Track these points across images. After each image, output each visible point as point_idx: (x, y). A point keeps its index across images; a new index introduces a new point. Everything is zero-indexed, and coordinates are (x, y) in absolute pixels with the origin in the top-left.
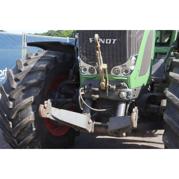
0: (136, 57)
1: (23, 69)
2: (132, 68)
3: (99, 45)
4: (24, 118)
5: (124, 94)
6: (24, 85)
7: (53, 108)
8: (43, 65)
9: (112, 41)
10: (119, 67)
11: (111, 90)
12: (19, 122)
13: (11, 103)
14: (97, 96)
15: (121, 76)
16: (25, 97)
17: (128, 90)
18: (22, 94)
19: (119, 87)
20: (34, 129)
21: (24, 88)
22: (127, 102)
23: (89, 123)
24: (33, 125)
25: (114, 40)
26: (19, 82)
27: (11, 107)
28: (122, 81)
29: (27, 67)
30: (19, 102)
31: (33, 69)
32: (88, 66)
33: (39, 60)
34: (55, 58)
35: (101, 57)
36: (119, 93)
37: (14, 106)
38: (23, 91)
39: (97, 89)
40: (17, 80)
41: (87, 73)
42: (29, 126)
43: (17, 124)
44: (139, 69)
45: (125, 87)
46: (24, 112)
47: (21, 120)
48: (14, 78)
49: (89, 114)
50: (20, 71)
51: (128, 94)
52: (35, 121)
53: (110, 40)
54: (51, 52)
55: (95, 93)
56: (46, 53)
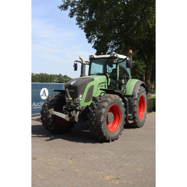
0: (82, 96)
1: (50, 99)
2: (80, 99)
3: (68, 92)
5: (78, 108)
6: (49, 105)
7: (54, 111)
8: (56, 98)
10: (76, 99)
11: (74, 106)
13: (45, 111)
14: (70, 109)
15: (77, 102)
17: (80, 107)
20: (51, 120)
21: (49, 106)
22: (80, 111)
23: (67, 117)
24: (51, 119)
25: (74, 90)
28: (78, 104)
29: (51, 99)
30: (47, 111)
31: (52, 99)
32: (68, 99)
33: (55, 97)
34: (61, 96)
35: (69, 96)
39: (70, 106)
40: (47, 103)
41: (68, 101)
43: (46, 118)
44: (84, 100)
45: (78, 106)
49: (68, 115)
50: (49, 100)
51: (80, 108)
52: (52, 118)
55: (69, 107)
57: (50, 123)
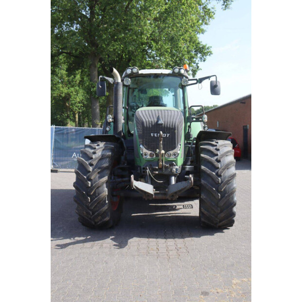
0: (180, 145)
2: (179, 152)
4: (101, 193)
5: (174, 170)
6: (99, 168)
7: (134, 181)
9: (167, 135)
10: (171, 152)
11: (166, 168)
12: (96, 197)
13: (89, 182)
14: (157, 172)
15: (172, 158)
16: (100, 177)
17: (177, 167)
18: (98, 175)
19: (172, 165)
20: (107, 202)
21: (99, 171)
22: (175, 175)
23: (154, 191)
24: (107, 199)
25: (168, 135)
26: (94, 167)
27: (90, 185)
28: (173, 161)
30: (96, 181)
32: (149, 152)
36: (171, 170)
37: (92, 185)
38: (99, 173)
39: (157, 168)
41: (148, 157)
42: (104, 200)
43: (95, 198)
45: (175, 165)
46: (100, 189)
47: (99, 195)
48: (88, 163)
51: (176, 169)
53: (165, 135)
54: (108, 143)
55: (156, 170)
56: (105, 144)
57: (106, 207)
